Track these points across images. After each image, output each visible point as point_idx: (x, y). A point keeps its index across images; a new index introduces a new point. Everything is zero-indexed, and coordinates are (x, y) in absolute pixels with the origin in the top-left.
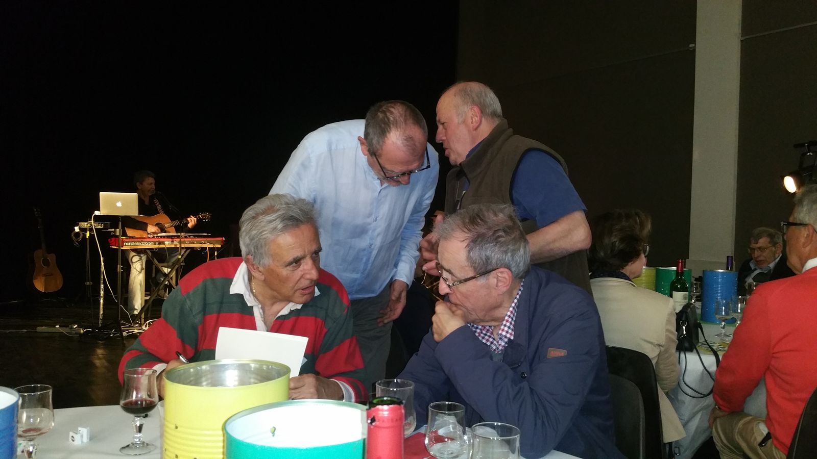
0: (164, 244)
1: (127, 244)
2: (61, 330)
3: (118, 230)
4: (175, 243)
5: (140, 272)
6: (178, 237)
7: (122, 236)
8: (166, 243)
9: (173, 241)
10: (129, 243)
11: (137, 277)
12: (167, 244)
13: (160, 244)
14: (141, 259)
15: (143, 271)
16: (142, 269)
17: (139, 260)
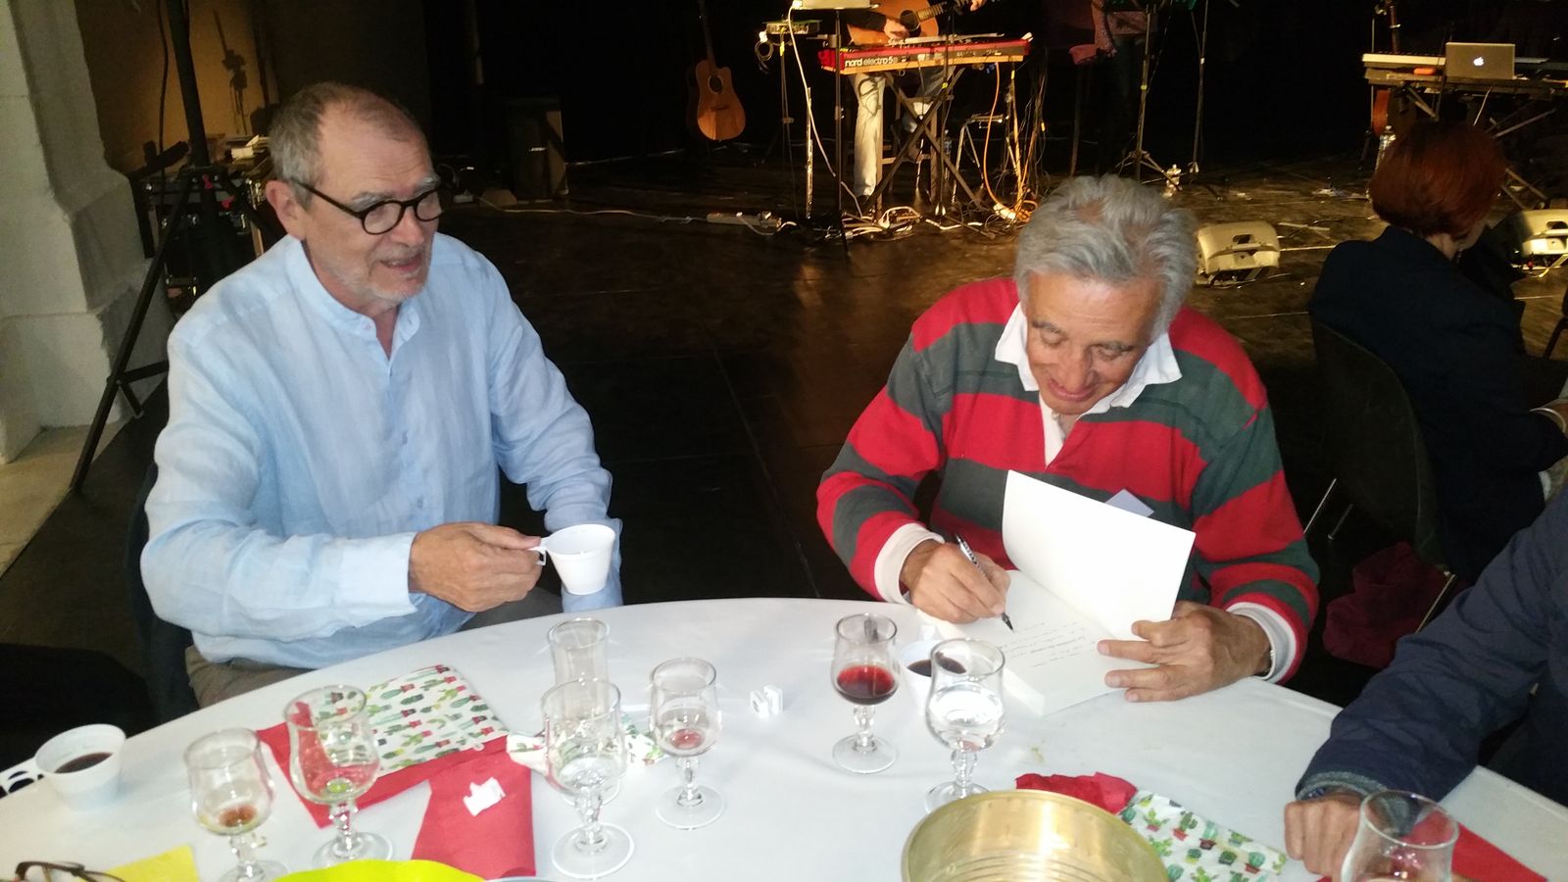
0: (916, 60)
1: (850, 63)
2: (745, 222)
3: (834, 36)
4: (938, 56)
5: (874, 115)
6: (942, 43)
7: (842, 47)
8: (921, 57)
9: (932, 54)
10: (855, 62)
11: (870, 124)
12: (923, 60)
13: (908, 60)
14: (875, 87)
15: (880, 112)
16: (877, 108)
17: (871, 91)
